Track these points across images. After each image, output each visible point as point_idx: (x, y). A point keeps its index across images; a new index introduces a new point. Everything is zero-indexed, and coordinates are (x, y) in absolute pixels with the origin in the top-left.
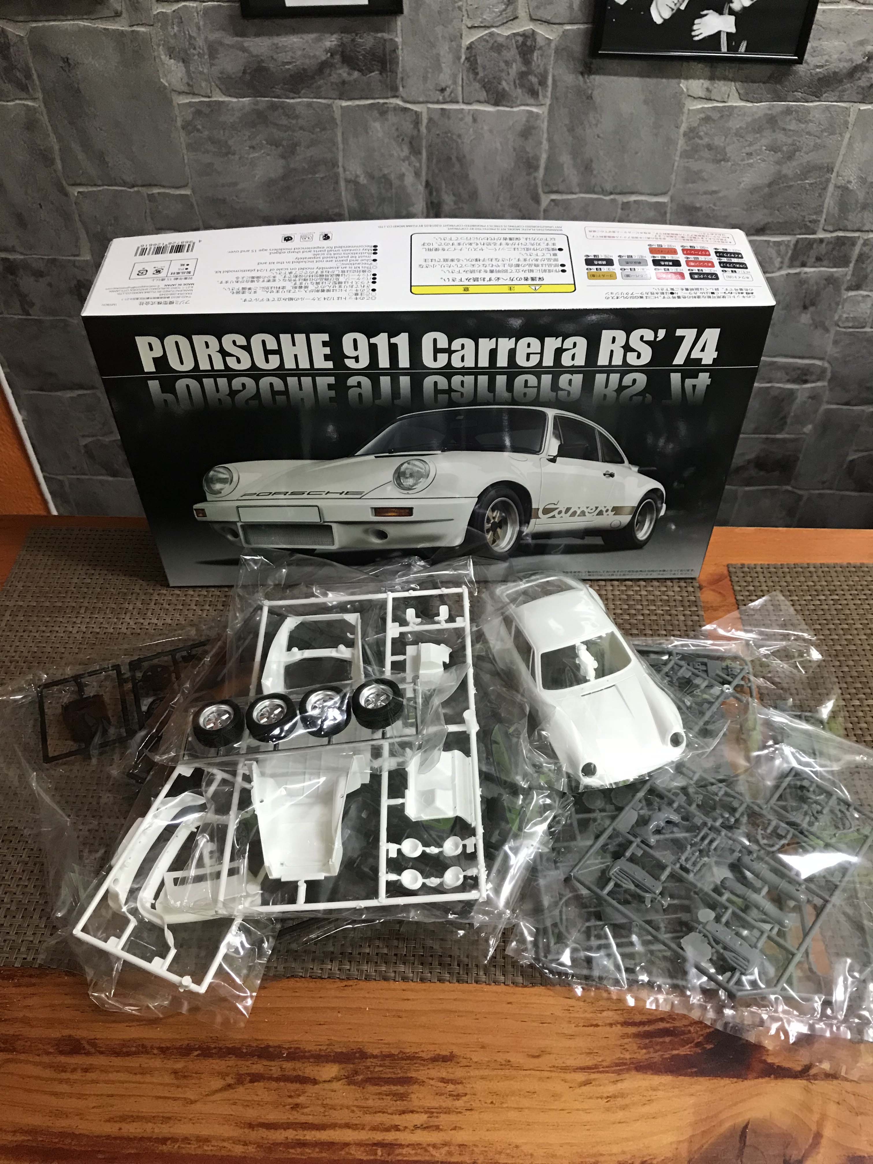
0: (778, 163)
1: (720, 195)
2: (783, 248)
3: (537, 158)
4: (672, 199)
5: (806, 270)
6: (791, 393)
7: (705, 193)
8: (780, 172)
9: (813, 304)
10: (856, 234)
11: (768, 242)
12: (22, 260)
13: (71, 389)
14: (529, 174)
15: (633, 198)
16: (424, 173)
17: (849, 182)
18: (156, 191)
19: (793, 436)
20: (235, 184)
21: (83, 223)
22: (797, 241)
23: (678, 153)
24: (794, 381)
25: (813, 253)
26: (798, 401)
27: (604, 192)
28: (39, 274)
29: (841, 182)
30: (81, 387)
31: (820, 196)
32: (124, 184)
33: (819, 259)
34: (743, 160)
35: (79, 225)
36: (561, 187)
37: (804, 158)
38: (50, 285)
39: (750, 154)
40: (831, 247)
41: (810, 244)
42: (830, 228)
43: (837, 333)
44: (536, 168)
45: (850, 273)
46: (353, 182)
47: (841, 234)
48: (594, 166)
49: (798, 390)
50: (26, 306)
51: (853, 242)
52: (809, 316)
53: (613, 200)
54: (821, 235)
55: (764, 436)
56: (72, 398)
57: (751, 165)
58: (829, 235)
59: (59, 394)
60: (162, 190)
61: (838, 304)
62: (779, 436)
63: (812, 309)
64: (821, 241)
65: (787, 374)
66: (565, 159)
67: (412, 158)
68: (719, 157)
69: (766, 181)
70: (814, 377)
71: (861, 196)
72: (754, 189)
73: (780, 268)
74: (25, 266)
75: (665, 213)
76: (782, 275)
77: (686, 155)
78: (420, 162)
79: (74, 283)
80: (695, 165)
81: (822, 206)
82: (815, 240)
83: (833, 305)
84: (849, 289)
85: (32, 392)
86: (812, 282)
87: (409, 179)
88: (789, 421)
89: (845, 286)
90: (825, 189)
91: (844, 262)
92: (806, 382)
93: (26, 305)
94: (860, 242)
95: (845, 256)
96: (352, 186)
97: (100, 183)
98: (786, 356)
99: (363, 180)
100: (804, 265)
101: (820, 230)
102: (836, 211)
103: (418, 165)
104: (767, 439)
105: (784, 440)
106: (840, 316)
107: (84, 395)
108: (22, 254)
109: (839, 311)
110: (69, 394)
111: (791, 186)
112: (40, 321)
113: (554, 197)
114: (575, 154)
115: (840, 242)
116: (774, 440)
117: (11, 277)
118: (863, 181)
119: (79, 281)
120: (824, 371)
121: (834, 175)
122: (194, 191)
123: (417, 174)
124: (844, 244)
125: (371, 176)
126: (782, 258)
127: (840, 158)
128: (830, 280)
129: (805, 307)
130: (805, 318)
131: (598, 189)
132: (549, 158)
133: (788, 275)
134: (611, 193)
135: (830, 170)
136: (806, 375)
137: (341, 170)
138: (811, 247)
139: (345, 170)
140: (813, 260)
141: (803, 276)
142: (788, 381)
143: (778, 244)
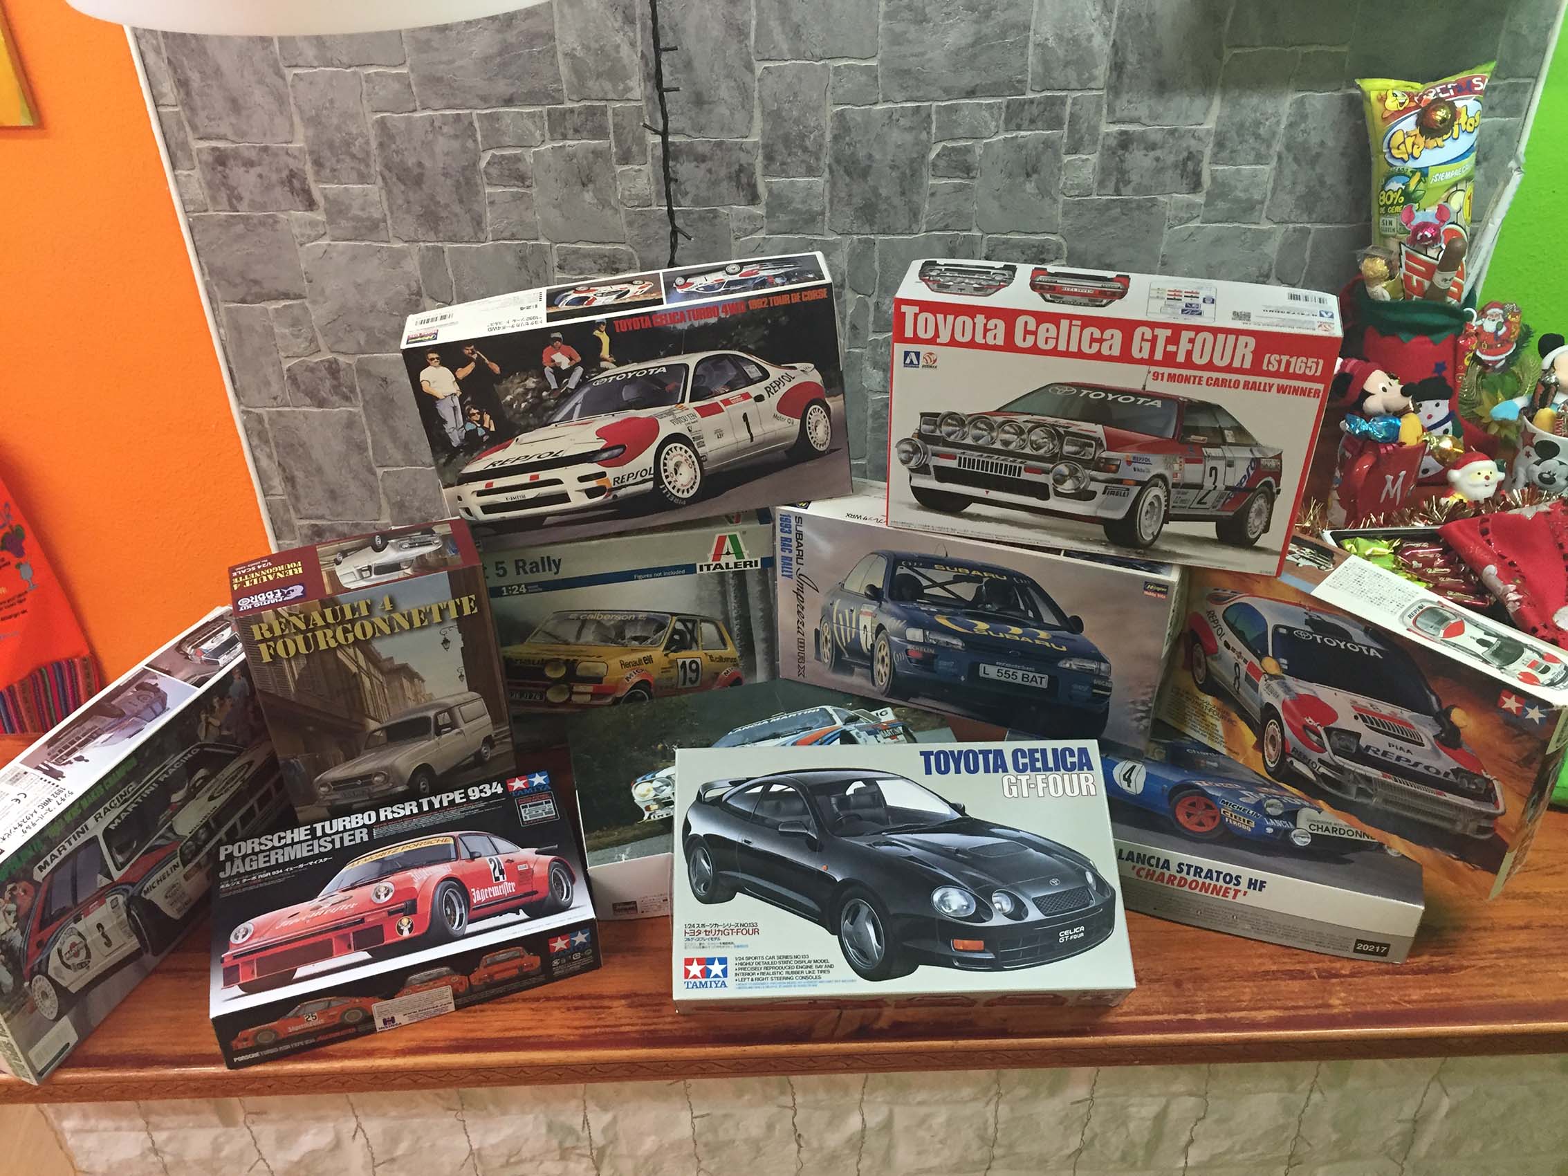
0: (976, 22)
1: (927, 57)
2: (995, 111)
3: (747, 24)
4: (882, 62)
5: (1023, 133)
7: (912, 55)
8: (979, 32)
9: (1035, 170)
10: (1064, 93)
11: (980, 105)
12: (232, 150)
13: (276, 298)
14: (740, 42)
15: (843, 63)
16: (639, 43)
17: (1047, 39)
18: (372, 70)
20: (451, 62)
21: (299, 107)
22: (1009, 102)
23: (881, 15)
25: (1026, 115)
27: (814, 57)
28: (249, 164)
29: (1039, 39)
30: (286, 296)
31: (1022, 54)
32: (341, 64)
33: (1032, 121)
34: (943, 21)
35: (293, 108)
36: (774, 54)
37: (999, 16)
38: (260, 176)
39: (948, 14)
40: (1042, 107)
41: (1022, 104)
42: (1037, 88)
43: (1065, 203)
44: (747, 36)
45: (1066, 135)
46: (570, 55)
47: (1049, 93)
48: (803, 30)
50: (235, 202)
51: (1062, 101)
52: (1033, 184)
53: (825, 66)
54: (1030, 95)
56: (276, 310)
57: (951, 25)
58: (1038, 96)
59: (262, 305)
60: (380, 70)
61: (1060, 169)
63: (1035, 176)
64: (1032, 101)
66: (774, 24)
67: (627, 28)
68: (920, 18)
69: (970, 40)
71: (1061, 53)
72: (958, 52)
73: (997, 133)
74: (236, 154)
75: (876, 77)
76: (1000, 140)
77: (889, 16)
78: (634, 32)
79: (285, 173)
80: (899, 27)
81: (1026, 64)
82: (1025, 101)
83: (1056, 171)
84: (1068, 153)
85: (231, 305)
86: (1030, 146)
87: (625, 50)
89: (1063, 150)
90: (1026, 46)
91: (1056, 123)
93: (234, 199)
94: (1069, 101)
95: (1057, 116)
96: (568, 60)
97: (316, 64)
98: (1019, 232)
99: (579, 53)
100: (1019, 128)
101: (1029, 91)
102: (1040, 69)
103: (631, 34)
106: (1065, 184)
107: (290, 306)
108: (233, 142)
109: (1063, 178)
110: (273, 306)
111: (992, 46)
112: (248, 218)
113: (767, 64)
114: (784, 20)
115: (1051, 102)
117: (220, 168)
118: (1059, 38)
119: (291, 170)
120: (1059, 247)
121: (1032, 33)
122: (412, 70)
123: (633, 44)
124: (1053, 104)
125: (587, 48)
126: (997, 121)
127: (1034, 16)
128: (1048, 144)
129: (1028, 175)
130: (1030, 187)
131: (808, 54)
132: (758, 24)
133: (1006, 139)
134: (821, 59)
135: (1027, 28)
136: (1042, 253)
137: (557, 42)
138: (1023, 110)
139: (562, 43)
140: (1027, 123)
141: (1020, 140)
143: (990, 106)
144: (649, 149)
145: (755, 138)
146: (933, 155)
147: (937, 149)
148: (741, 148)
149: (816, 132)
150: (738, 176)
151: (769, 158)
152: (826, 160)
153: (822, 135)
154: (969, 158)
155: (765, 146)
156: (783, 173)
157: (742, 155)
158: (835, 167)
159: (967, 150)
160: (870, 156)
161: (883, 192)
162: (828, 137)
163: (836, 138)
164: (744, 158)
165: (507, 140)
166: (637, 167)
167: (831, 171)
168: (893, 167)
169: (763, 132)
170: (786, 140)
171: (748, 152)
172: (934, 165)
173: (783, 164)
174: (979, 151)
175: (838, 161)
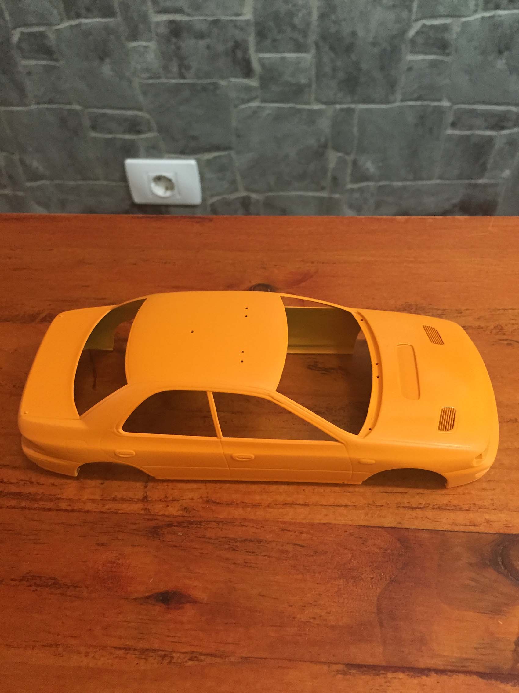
5: (500, 12)
6: (490, 140)
9: (508, 48)
19: (492, 181)
24: (492, 128)
26: (497, 147)
49: (496, 137)
52: (504, 61)
55: (467, 182)
62: (480, 181)
63: (506, 53)
65: (486, 120)
70: (510, 124)
73: (475, 11)
76: (477, 19)
86: (506, 25)
88: (489, 166)
92: (503, 128)
98: (484, 103)
100: (497, 7)
104: (470, 185)
105: (485, 186)
116: (476, 186)
129: (500, 52)
130: (501, 64)
133: (483, 18)
136: (503, 121)
141: (497, 19)
142: (487, 128)
144: (153, 26)
145: (248, 15)
146: (411, 33)
147: (417, 26)
148: (235, 26)
149: (304, 11)
150: (234, 52)
151: (261, 34)
152: (313, 37)
153: (310, 14)
154: (446, 36)
155: (257, 24)
156: (275, 49)
157: (237, 32)
158: (321, 44)
159: (445, 28)
160: (354, 34)
161: (364, 66)
162: (315, 15)
163: (323, 16)
164: (238, 35)
165: (31, 19)
166: (144, 44)
167: (318, 47)
168: (374, 44)
169: (255, 9)
170: (276, 16)
171: (242, 29)
172: (413, 42)
173: (274, 40)
174: (456, 29)
175: (324, 37)
